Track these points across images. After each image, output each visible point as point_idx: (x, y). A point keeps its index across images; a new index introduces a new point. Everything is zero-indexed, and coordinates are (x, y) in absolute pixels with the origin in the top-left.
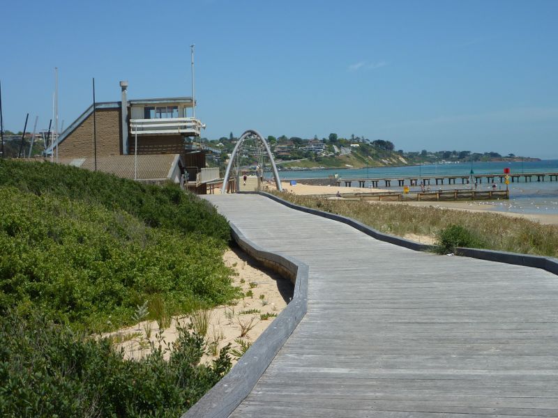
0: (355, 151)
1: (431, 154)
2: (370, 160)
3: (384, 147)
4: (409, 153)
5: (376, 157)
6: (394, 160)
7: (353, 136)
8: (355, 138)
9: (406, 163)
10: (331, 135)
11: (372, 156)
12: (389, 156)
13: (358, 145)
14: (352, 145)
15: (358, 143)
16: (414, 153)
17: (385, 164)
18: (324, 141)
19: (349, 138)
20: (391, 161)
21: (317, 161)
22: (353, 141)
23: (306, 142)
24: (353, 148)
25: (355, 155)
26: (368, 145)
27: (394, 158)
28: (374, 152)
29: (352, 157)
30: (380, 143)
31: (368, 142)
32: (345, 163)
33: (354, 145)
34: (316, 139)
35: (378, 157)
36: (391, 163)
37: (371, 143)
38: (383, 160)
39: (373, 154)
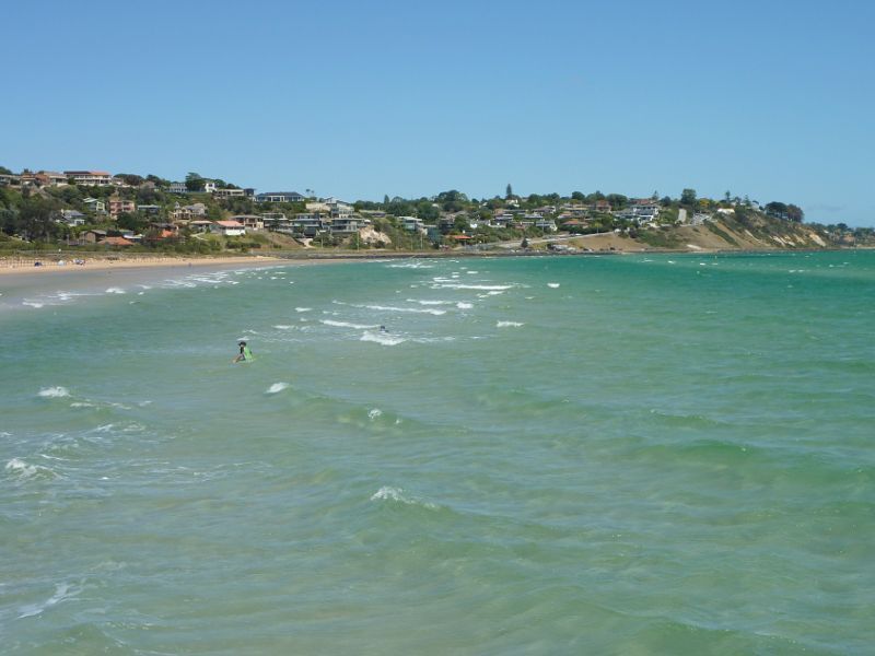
3: (782, 215)
5: (763, 232)
6: (799, 239)
7: (728, 194)
8: (732, 197)
9: (823, 244)
10: (685, 191)
11: (754, 231)
12: (790, 231)
13: (732, 211)
14: (720, 210)
15: (736, 206)
16: (864, 229)
17: (779, 245)
18: (666, 202)
19: (717, 199)
20: (794, 240)
21: (633, 237)
22: (726, 204)
26: (753, 211)
27: (801, 235)
28: (761, 223)
30: (777, 207)
31: (756, 207)
32: (688, 241)
33: (725, 211)
34: (654, 198)
35: (768, 232)
36: (792, 244)
37: (761, 208)
38: (777, 239)
39: (758, 227)
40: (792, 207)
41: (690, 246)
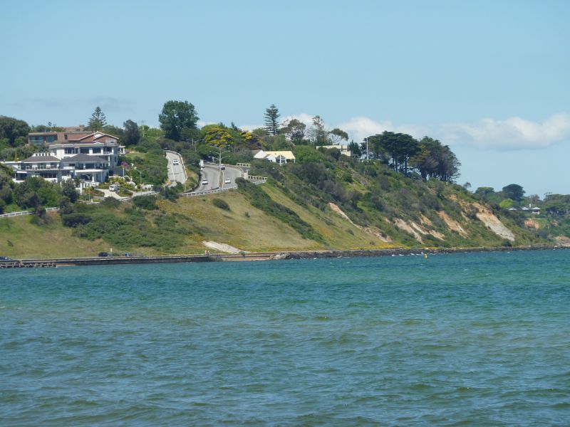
0: (260, 181)
2: (333, 222)
4: (551, 197)
5: (368, 207)
6: (452, 225)
7: (273, 114)
8: (283, 122)
10: (170, 106)
11: (351, 204)
13: (289, 155)
14: (260, 155)
17: (409, 238)
18: (132, 136)
20: (441, 227)
21: (69, 223)
23: (48, 136)
24: (264, 166)
25: (258, 198)
26: (336, 154)
27: (456, 215)
31: (342, 145)
32: (203, 233)
33: (272, 156)
34: (96, 125)
35: (379, 207)
36: (437, 235)
37: (353, 147)
38: (402, 225)
39: (357, 197)
40: (431, 145)
41: (211, 245)
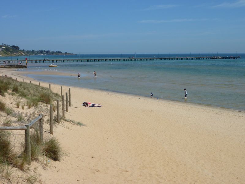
0: (3, 50)
1: (36, 51)
2: (9, 53)
3: (15, 48)
5: (12, 52)
6: (19, 54)
7: (3, 44)
8: (4, 44)
9: (24, 55)
11: (10, 52)
12: (17, 52)
13: (5, 47)
15: (5, 46)
17: (15, 55)
19: (1, 44)
22: (3, 46)
24: (3, 48)
27: (19, 53)
28: (11, 50)
29: (2, 52)
30: (14, 47)
31: (9, 46)
33: (3, 47)
40: (17, 47)
